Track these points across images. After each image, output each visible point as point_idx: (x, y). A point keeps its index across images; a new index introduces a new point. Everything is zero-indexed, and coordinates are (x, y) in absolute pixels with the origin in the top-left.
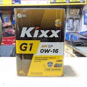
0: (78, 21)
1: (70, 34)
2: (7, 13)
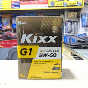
0: (76, 24)
1: (68, 37)
2: (7, 16)
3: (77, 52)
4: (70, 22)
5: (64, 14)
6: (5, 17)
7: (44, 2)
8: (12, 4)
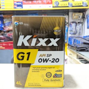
0: (81, 25)
1: (73, 38)
3: (83, 55)
4: (74, 23)
5: (68, 15)
6: (7, 17)
7: (48, 2)
8: (15, 4)
